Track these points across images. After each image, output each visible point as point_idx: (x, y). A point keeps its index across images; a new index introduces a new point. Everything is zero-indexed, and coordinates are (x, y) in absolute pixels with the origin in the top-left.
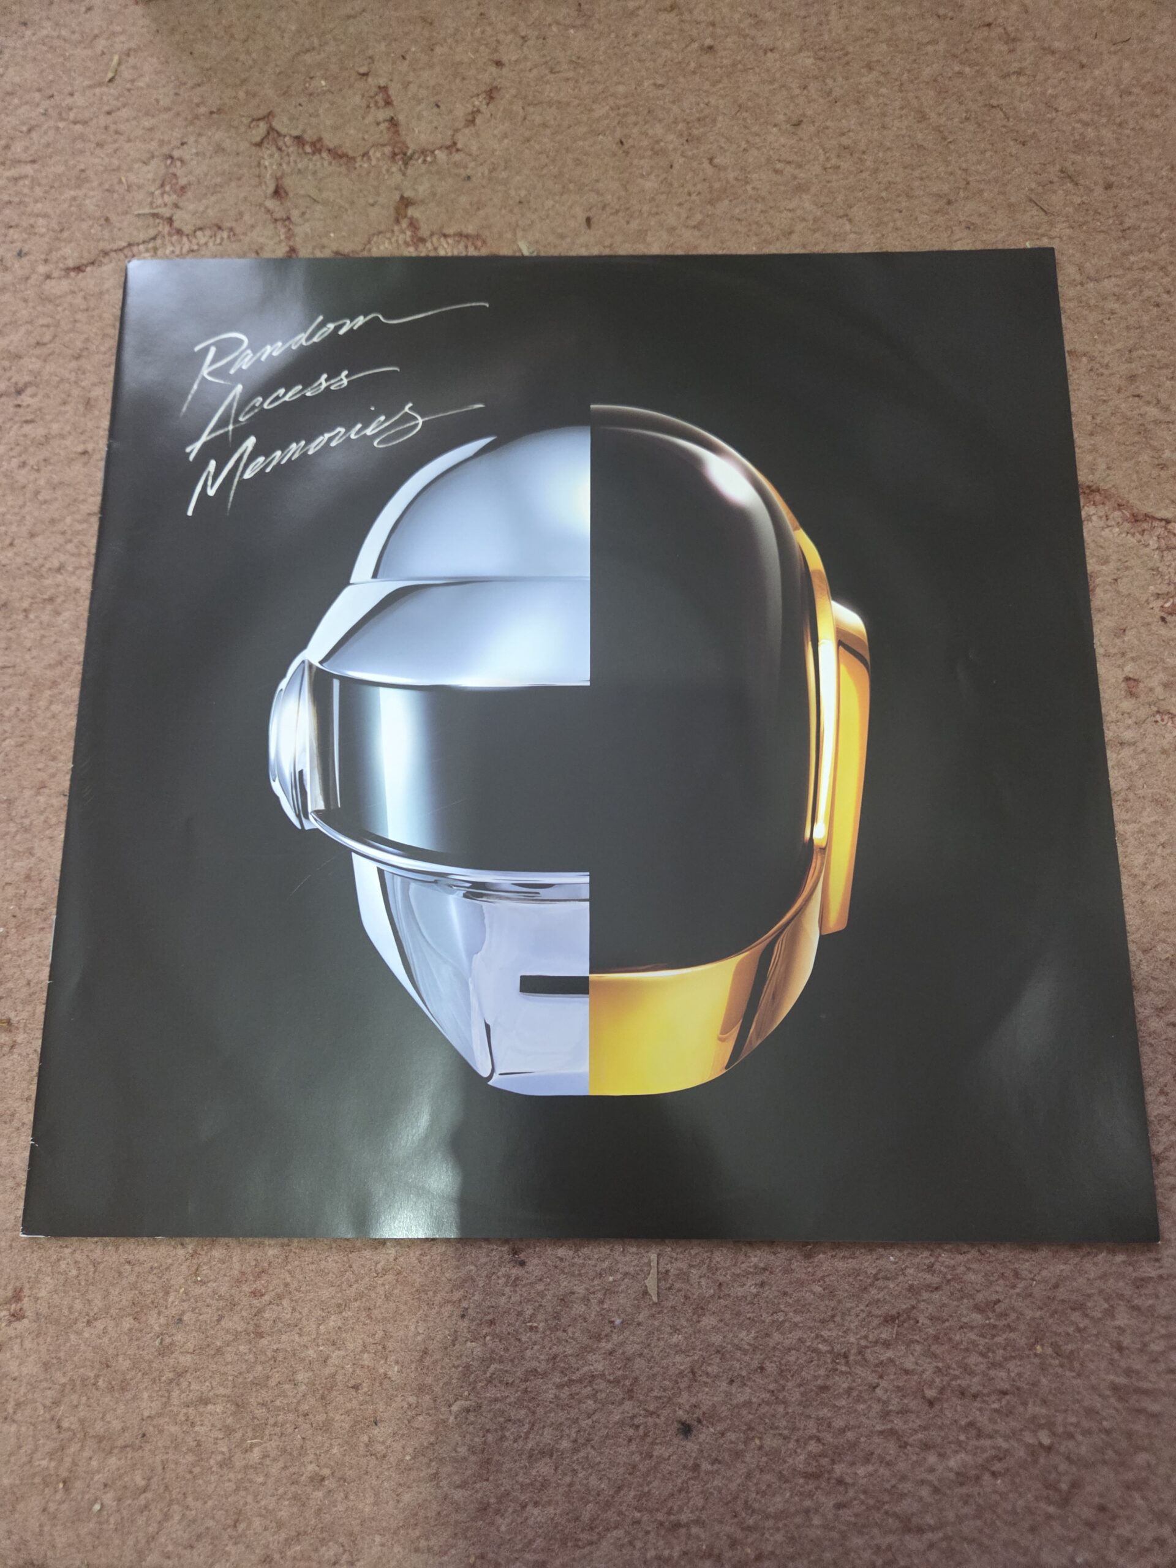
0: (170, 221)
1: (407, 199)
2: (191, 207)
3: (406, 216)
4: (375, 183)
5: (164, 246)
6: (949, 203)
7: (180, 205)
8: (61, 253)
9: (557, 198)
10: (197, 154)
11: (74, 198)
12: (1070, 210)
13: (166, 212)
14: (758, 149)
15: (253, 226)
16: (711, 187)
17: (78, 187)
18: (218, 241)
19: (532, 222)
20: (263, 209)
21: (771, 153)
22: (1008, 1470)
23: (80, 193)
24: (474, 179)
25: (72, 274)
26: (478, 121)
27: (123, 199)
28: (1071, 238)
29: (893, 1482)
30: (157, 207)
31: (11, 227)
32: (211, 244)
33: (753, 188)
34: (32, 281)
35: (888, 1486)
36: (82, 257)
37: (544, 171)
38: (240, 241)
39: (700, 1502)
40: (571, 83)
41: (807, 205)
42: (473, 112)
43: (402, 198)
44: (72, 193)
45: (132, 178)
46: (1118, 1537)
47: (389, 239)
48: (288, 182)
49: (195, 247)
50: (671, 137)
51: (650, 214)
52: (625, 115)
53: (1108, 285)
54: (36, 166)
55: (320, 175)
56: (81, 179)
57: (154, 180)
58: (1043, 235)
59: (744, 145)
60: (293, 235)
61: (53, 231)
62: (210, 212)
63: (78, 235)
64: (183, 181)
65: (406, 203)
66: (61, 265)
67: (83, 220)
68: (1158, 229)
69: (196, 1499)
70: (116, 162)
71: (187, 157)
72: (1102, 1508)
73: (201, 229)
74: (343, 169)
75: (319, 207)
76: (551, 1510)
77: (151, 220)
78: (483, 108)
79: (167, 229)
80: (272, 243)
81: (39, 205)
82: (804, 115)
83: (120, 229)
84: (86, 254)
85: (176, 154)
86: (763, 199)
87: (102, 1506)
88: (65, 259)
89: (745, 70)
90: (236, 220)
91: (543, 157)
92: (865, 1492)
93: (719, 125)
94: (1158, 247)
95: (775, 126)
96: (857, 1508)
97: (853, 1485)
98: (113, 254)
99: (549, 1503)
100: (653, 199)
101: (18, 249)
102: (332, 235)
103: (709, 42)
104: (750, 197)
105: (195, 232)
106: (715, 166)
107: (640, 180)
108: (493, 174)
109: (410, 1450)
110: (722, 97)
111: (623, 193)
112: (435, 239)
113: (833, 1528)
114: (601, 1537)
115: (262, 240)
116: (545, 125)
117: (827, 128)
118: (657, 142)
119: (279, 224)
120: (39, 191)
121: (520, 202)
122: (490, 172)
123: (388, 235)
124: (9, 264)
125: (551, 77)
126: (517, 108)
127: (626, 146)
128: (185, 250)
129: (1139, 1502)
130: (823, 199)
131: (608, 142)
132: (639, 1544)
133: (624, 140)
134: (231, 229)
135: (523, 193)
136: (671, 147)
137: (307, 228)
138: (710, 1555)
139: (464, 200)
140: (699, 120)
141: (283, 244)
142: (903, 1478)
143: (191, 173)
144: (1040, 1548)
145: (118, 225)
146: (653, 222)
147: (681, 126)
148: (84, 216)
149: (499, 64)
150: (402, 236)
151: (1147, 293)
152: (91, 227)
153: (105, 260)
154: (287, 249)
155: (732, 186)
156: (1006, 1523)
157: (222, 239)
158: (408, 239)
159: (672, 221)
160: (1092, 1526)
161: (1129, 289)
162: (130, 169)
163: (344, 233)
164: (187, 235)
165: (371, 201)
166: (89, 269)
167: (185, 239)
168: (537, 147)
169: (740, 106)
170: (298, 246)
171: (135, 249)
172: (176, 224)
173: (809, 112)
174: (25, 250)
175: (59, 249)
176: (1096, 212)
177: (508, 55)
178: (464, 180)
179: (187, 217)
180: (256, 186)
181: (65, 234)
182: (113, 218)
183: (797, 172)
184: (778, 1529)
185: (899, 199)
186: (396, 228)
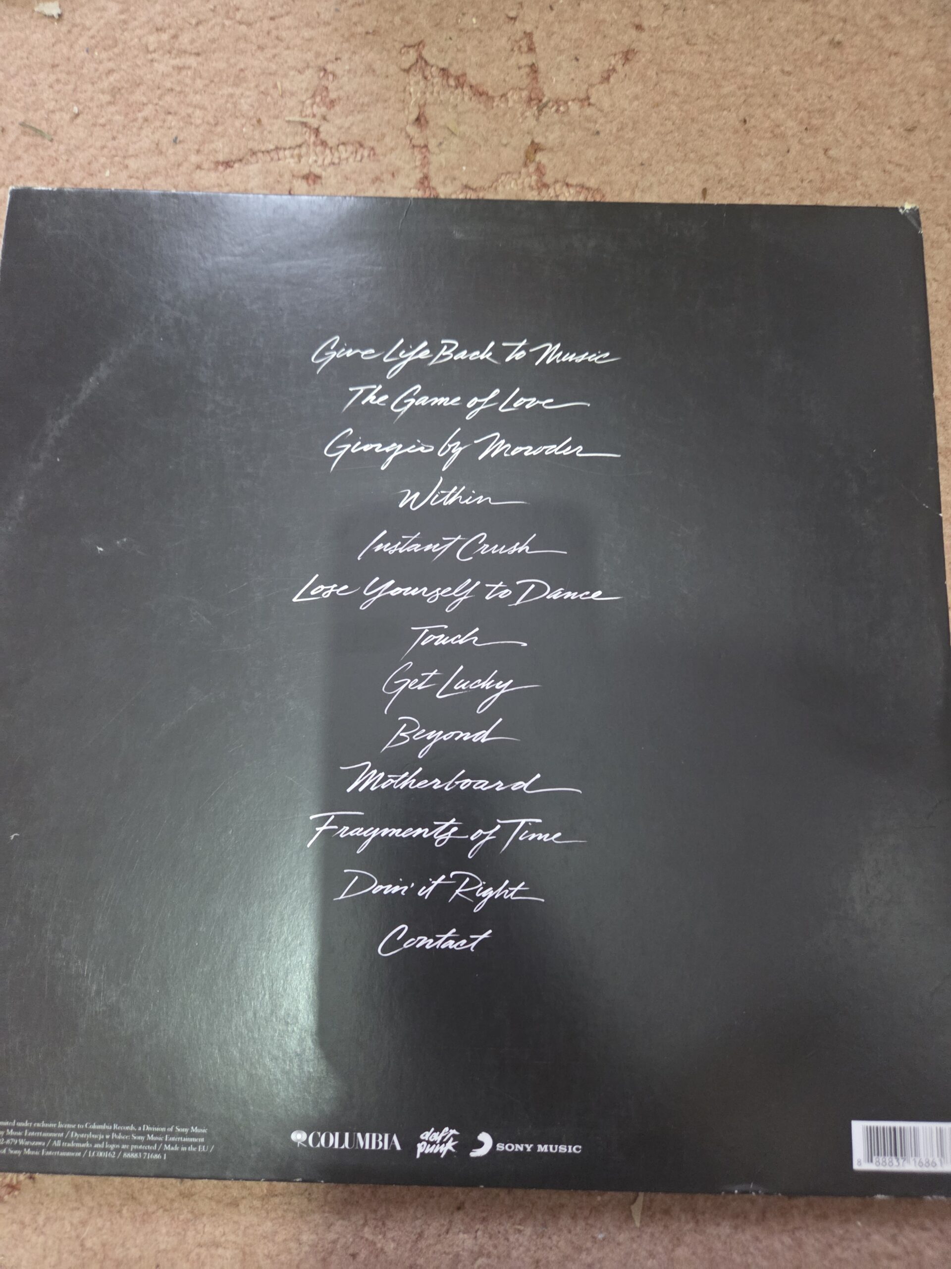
0: (317, 131)
1: (538, 144)
2: (338, 122)
3: (534, 161)
4: (510, 125)
5: (308, 154)
7: (328, 117)
10: (349, 71)
11: (231, 95)
13: (314, 123)
14: (872, 148)
15: (392, 149)
16: (823, 177)
17: (236, 85)
18: (359, 157)
19: (651, 185)
20: (404, 133)
21: (883, 153)
23: (238, 92)
24: (602, 135)
25: (221, 168)
26: (612, 80)
27: (275, 104)
30: (306, 116)
31: (170, 113)
32: (351, 160)
33: (862, 184)
34: (183, 169)
36: (232, 153)
37: (669, 138)
38: (379, 161)
40: (705, 58)
42: (608, 70)
44: (230, 90)
45: (287, 85)
47: (516, 180)
48: (430, 111)
49: (336, 161)
50: (790, 123)
51: (762, 193)
52: (751, 95)
54: (200, 59)
55: (460, 108)
56: (239, 79)
57: (307, 90)
59: (858, 142)
61: (208, 123)
62: (355, 130)
63: (231, 131)
64: (333, 95)
65: (535, 148)
66: (212, 158)
67: (237, 117)
70: (273, 67)
71: (339, 72)
73: (343, 144)
74: (482, 107)
75: (456, 140)
77: (300, 128)
78: (619, 67)
79: (313, 138)
80: (408, 167)
81: (198, 97)
82: (919, 121)
83: (270, 132)
84: (235, 151)
85: (329, 67)
86: (871, 196)
88: (216, 152)
89: (869, 70)
90: (378, 141)
91: (669, 123)
93: (838, 119)
95: (890, 127)
98: (260, 155)
100: (767, 180)
101: (174, 137)
102: (464, 168)
103: (839, 37)
106: (829, 157)
107: (758, 160)
108: (620, 133)
110: (843, 92)
111: (740, 170)
112: (558, 186)
115: (399, 163)
116: (675, 93)
117: (939, 138)
118: (778, 126)
119: (416, 151)
120: (199, 83)
121: (642, 164)
122: (618, 131)
124: (164, 150)
125: (686, 48)
126: (651, 73)
127: (747, 125)
128: (327, 162)
131: (733, 118)
133: (748, 119)
134: (372, 149)
135: (646, 155)
136: (790, 133)
137: (442, 158)
139: (590, 154)
140: (819, 111)
141: (418, 171)
143: (341, 88)
145: (269, 128)
147: (802, 114)
148: (238, 114)
149: (639, 27)
150: (527, 180)
152: (243, 126)
153: (253, 159)
154: (421, 175)
155: (843, 179)
157: (362, 157)
158: (533, 183)
162: (286, 75)
163: (475, 169)
164: (331, 148)
165: (504, 141)
167: (328, 151)
168: (665, 113)
169: (859, 104)
170: (432, 174)
171: (281, 153)
172: (323, 136)
173: (924, 120)
174: (180, 138)
175: (212, 142)
177: (650, 22)
178: (593, 134)
180: (399, 111)
181: (219, 129)
182: (265, 120)
183: (905, 175)
186: (523, 171)
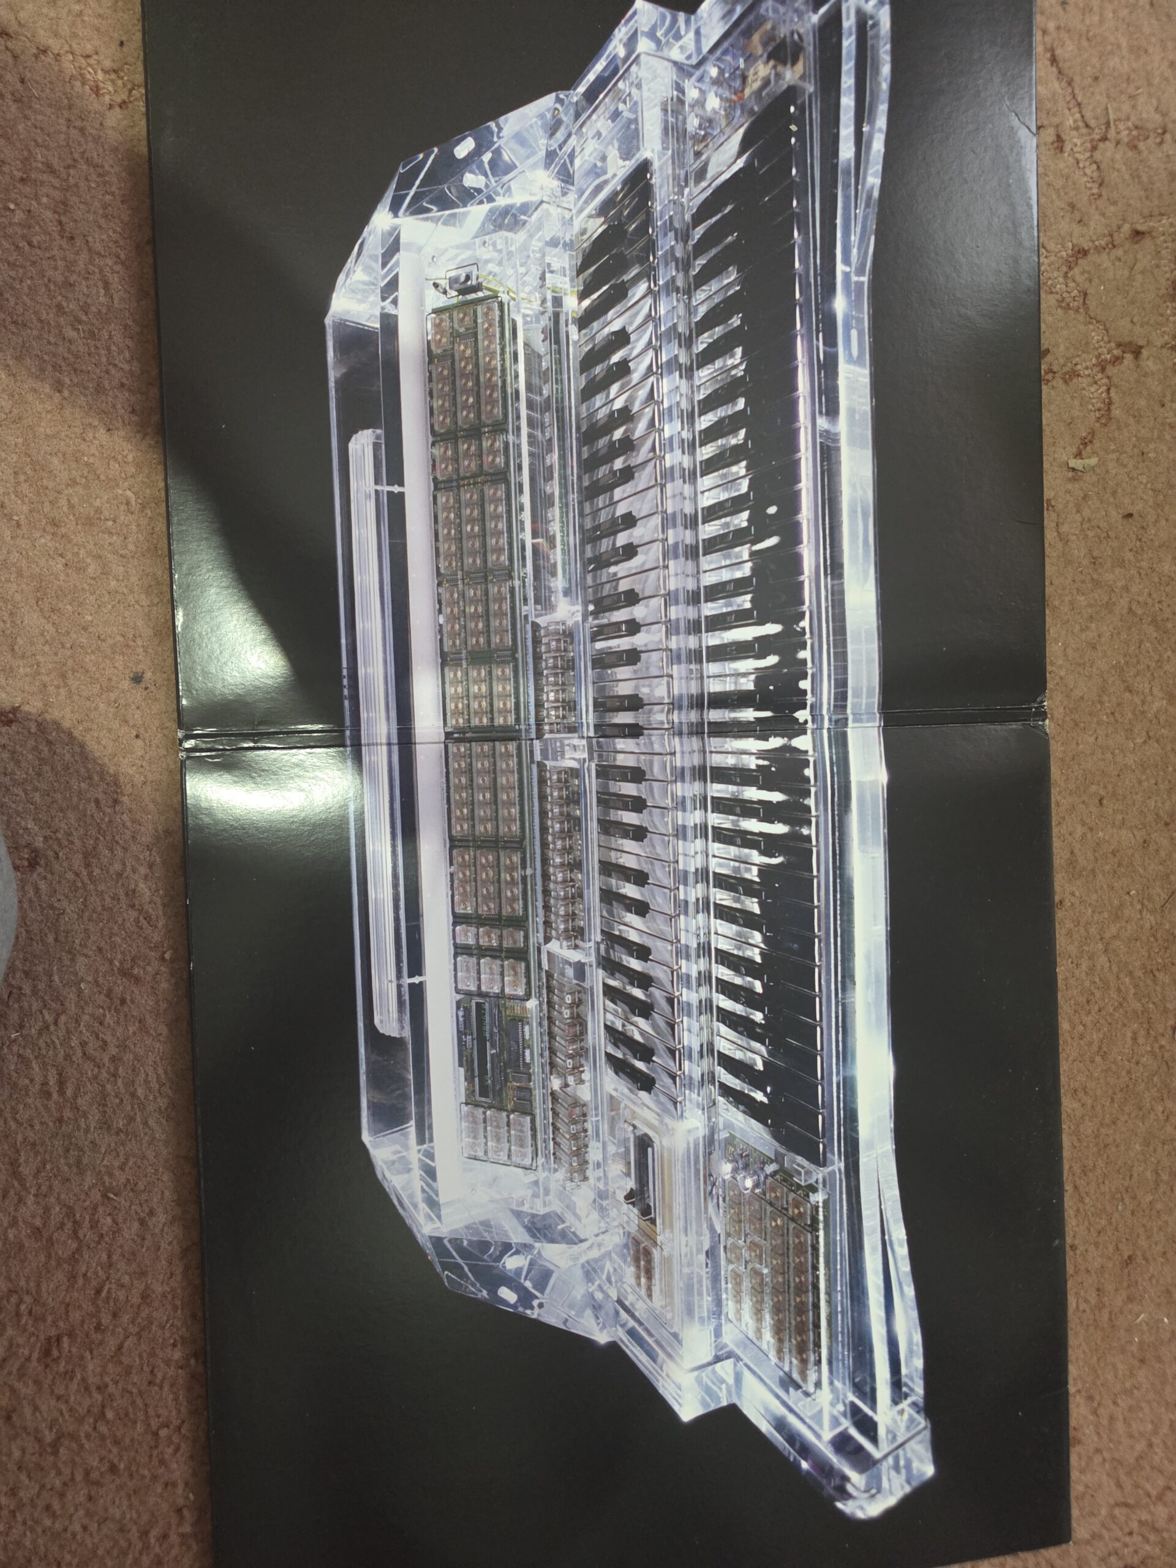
6: (1167, 824)
8: (1068, 42)
9: (1149, 486)
12: (1167, 926)
22: (141, 928)
28: (1142, 928)
29: (121, 842)
35: (117, 838)
39: (85, 694)
41: (1157, 705)
43: (1141, 347)
46: (104, 1016)
53: (1103, 960)
58: (1143, 904)
60: (1099, 252)
68: (1155, 1000)
69: (29, 287)
72: (123, 1001)
76: (62, 577)
87: (13, 211)
92: (110, 821)
94: (1140, 1001)
96: (98, 816)
97: (115, 812)
99: (67, 575)
104: (1160, 656)
105: (1095, 162)
109: (91, 460)
113: (80, 799)
114: (48, 618)
123: (1106, 339)
129: (131, 1030)
130: (1162, 719)
132: (46, 648)
138: (46, 705)
142: (125, 849)
144: (86, 956)
146: (1133, 572)
151: (1098, 994)
156: (102, 930)
159: (1134, 589)
160: (108, 995)
161: (1101, 979)
166: (1054, 69)
176: (1167, 948)
179: (1108, 154)
184: (73, 756)
185: (1166, 782)
